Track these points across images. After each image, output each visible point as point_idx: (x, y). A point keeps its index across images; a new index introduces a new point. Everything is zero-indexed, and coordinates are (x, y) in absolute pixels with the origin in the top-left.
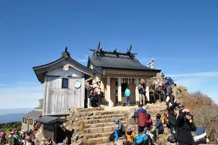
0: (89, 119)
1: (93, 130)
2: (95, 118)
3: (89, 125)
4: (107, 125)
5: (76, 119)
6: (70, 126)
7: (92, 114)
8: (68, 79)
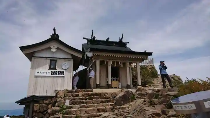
2: (80, 99)
7: (78, 95)
8: (56, 60)
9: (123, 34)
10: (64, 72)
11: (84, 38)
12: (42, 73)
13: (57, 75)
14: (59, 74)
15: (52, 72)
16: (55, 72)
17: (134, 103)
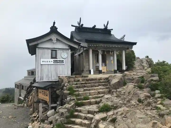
0: (77, 84)
1: (82, 93)
2: (82, 84)
3: (77, 89)
4: (92, 90)
5: (66, 85)
6: (60, 90)
7: (79, 81)
8: (56, 50)
9: (108, 21)
10: (63, 60)
11: (72, 26)
12: (46, 61)
13: (59, 64)
14: (60, 63)
15: (54, 61)
16: (56, 61)
17: (126, 87)
